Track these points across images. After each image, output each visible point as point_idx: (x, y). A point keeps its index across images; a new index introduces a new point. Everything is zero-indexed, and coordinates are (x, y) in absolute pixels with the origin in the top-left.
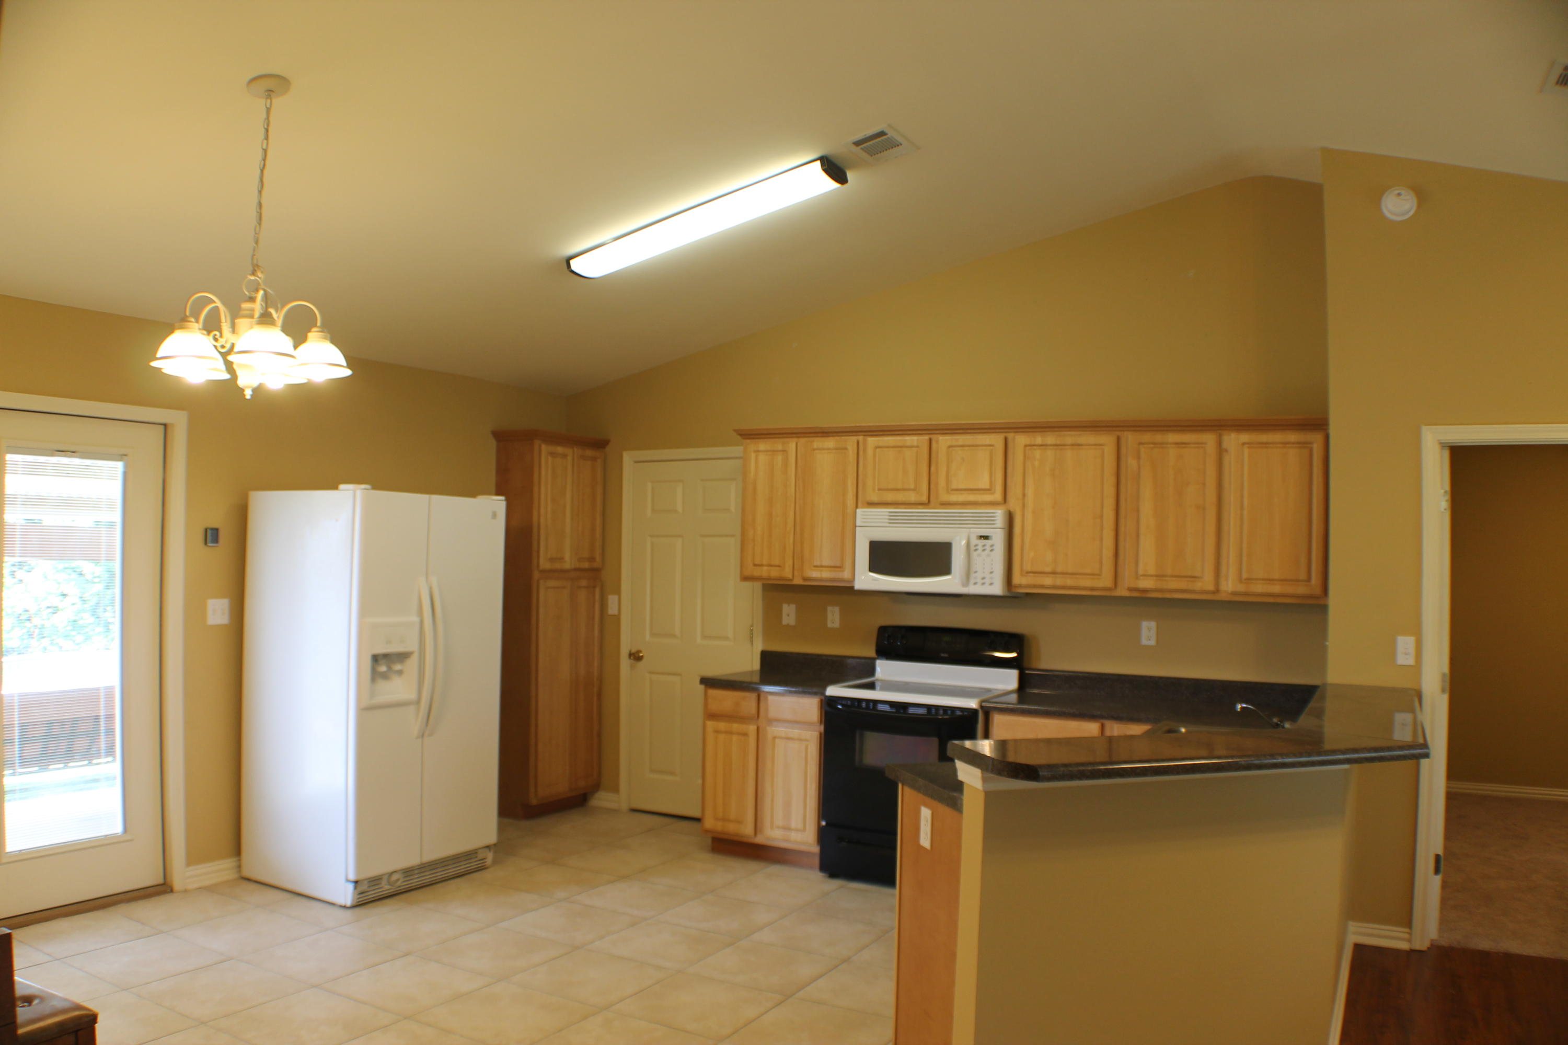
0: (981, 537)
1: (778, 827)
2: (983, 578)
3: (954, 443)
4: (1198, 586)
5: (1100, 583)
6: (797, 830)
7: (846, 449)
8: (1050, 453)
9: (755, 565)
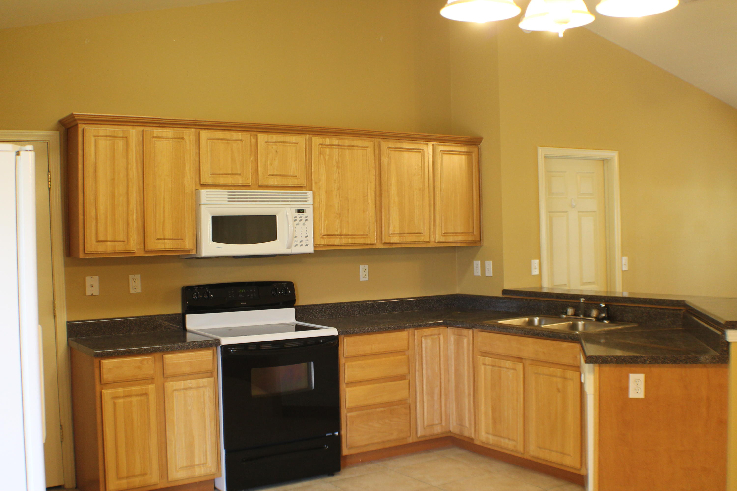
0: (299, 211)
1: (182, 468)
2: (301, 241)
3: (270, 140)
5: (369, 241)
6: (199, 465)
7: (183, 139)
8: (335, 151)
9: (97, 242)
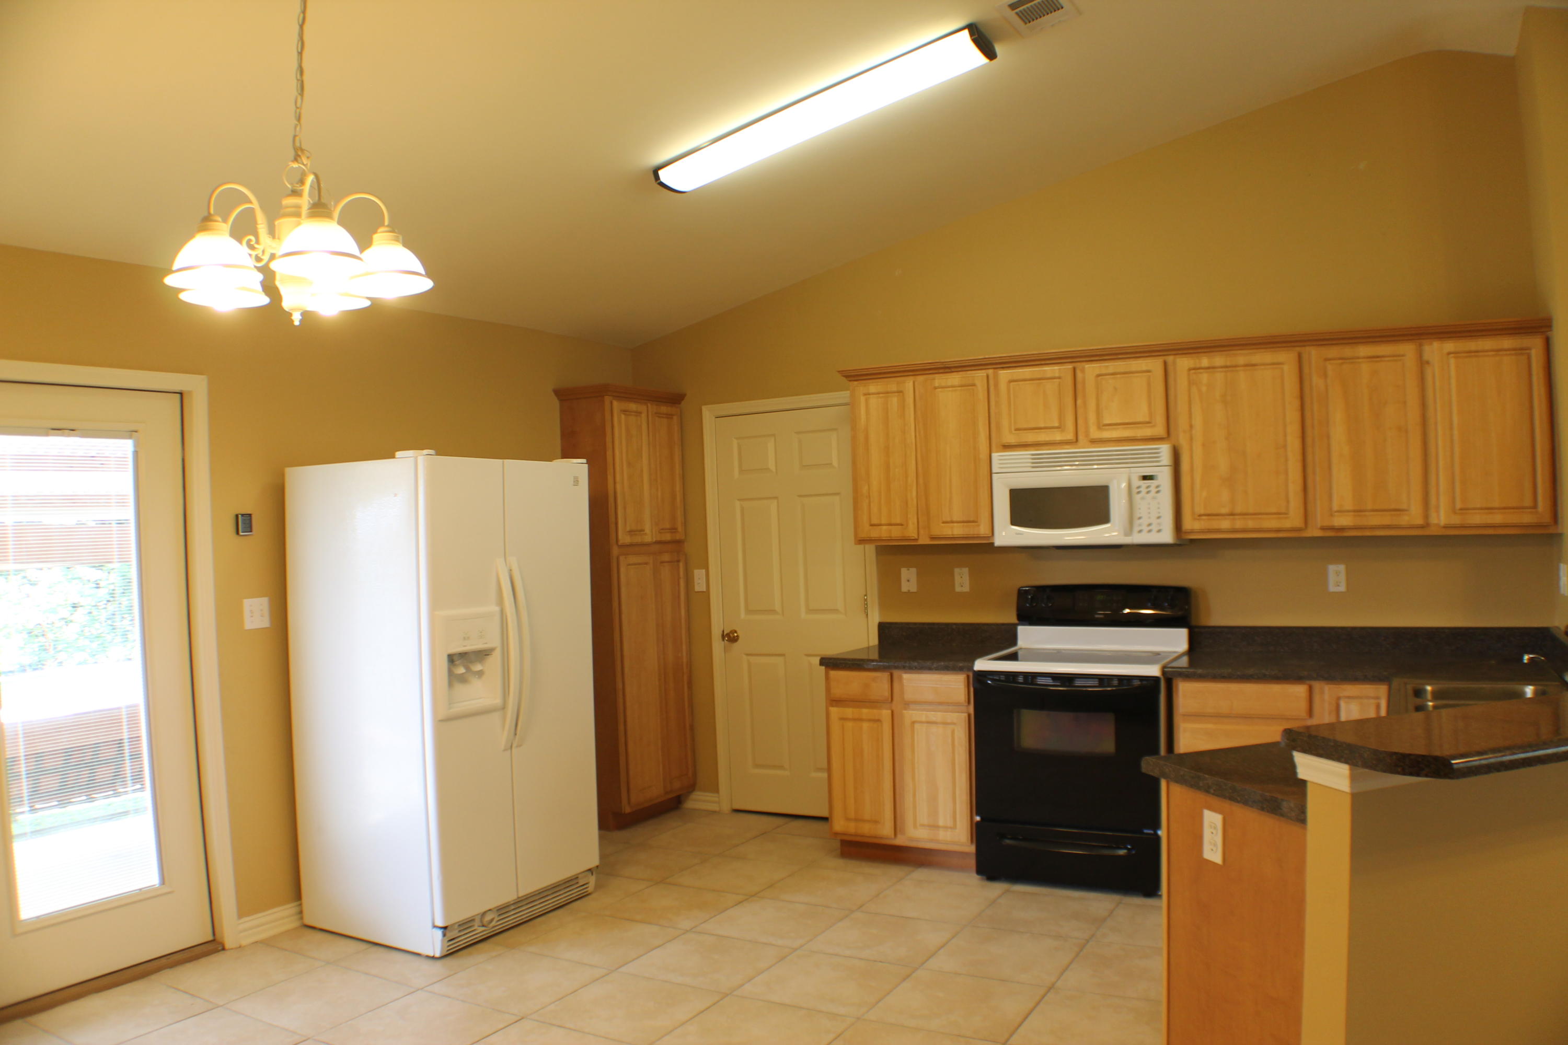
0: (1145, 478)
1: (923, 825)
2: (1150, 525)
3: (1104, 372)
4: (1404, 520)
5: (1287, 524)
6: (946, 828)
7: (974, 385)
8: (1219, 376)
9: (872, 525)
